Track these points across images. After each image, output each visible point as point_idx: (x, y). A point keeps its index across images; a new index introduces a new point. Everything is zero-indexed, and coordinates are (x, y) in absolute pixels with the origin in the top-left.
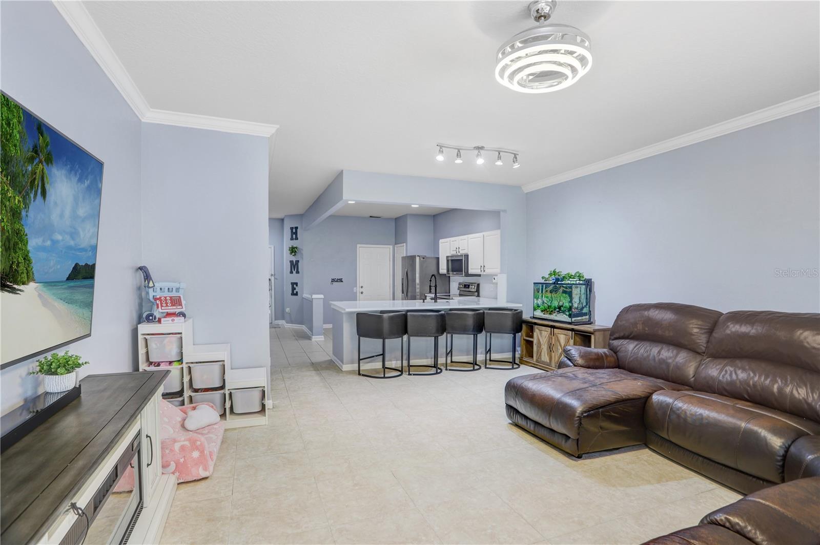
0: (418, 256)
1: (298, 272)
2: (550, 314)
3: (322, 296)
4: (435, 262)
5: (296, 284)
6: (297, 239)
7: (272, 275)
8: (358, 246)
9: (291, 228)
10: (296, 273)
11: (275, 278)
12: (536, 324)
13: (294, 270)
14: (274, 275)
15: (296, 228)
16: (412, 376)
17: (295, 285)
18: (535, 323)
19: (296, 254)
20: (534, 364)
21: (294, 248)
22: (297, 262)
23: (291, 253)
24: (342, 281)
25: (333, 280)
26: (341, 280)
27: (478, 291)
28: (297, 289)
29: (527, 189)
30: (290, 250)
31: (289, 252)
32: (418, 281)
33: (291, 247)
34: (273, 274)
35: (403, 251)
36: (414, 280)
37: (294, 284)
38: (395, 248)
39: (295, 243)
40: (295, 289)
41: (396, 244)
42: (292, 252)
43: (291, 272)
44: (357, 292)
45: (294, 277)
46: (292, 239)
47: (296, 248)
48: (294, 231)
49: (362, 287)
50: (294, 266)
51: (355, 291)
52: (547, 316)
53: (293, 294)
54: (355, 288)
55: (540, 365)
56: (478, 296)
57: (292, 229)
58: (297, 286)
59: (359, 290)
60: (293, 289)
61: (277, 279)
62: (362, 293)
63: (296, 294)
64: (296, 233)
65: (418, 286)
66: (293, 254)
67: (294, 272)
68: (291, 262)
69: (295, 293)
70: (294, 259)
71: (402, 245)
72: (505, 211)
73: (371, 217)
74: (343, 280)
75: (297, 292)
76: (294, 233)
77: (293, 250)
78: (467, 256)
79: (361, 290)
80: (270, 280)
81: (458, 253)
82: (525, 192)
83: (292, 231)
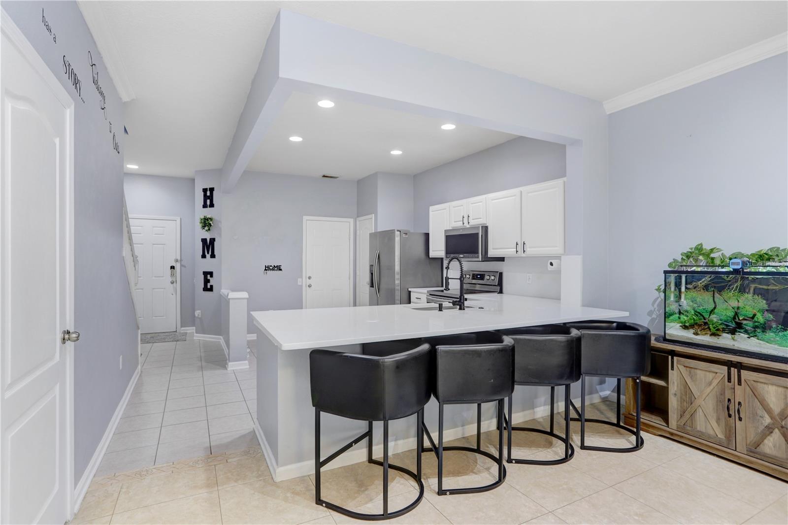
0: (398, 231)
1: (213, 256)
2: (713, 334)
3: (245, 295)
4: (422, 240)
5: (211, 274)
6: (212, 205)
7: (177, 261)
8: (305, 218)
9: (203, 189)
10: (211, 257)
11: (182, 266)
12: (673, 353)
13: (208, 253)
14: (181, 260)
15: (212, 190)
16: (448, 497)
17: (209, 276)
18: (673, 351)
19: (211, 228)
20: (672, 434)
21: (208, 220)
22: (213, 240)
23: (203, 227)
24: (281, 270)
25: (267, 268)
26: (279, 268)
27: (500, 283)
28: (213, 281)
29: (611, 107)
30: (201, 223)
31: (200, 225)
32: (397, 268)
33: (203, 217)
34: (179, 259)
35: (369, 226)
36: (392, 268)
37: (207, 275)
38: (358, 223)
39: (208, 212)
40: (208, 281)
41: (358, 217)
42: (205, 226)
43: (204, 256)
44: (302, 285)
45: (208, 264)
46: (205, 206)
47: (211, 219)
48: (208, 193)
49: (310, 278)
50: (209, 246)
51: (299, 284)
52: (705, 339)
53: (206, 289)
54: (299, 280)
55: (689, 439)
56: (501, 292)
57: (205, 190)
58: (212, 276)
59: (305, 282)
60: (207, 281)
61: (185, 267)
62: (310, 286)
63: (211, 289)
64: (211, 198)
65: (397, 276)
66: (207, 228)
67: (208, 256)
68: (204, 241)
69: (209, 287)
70: (208, 236)
71: (369, 216)
72: (576, 142)
73: (324, 176)
74: (282, 268)
75: (212, 286)
76: (209, 197)
77: (206, 223)
78: (485, 229)
79: (309, 282)
80: (172, 267)
81: (465, 224)
82: (608, 113)
83: (205, 195)
